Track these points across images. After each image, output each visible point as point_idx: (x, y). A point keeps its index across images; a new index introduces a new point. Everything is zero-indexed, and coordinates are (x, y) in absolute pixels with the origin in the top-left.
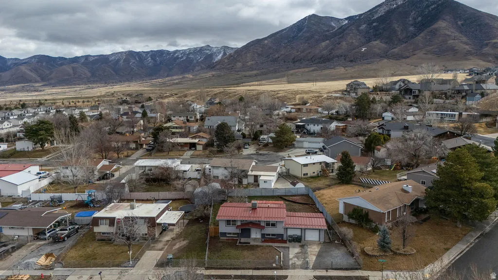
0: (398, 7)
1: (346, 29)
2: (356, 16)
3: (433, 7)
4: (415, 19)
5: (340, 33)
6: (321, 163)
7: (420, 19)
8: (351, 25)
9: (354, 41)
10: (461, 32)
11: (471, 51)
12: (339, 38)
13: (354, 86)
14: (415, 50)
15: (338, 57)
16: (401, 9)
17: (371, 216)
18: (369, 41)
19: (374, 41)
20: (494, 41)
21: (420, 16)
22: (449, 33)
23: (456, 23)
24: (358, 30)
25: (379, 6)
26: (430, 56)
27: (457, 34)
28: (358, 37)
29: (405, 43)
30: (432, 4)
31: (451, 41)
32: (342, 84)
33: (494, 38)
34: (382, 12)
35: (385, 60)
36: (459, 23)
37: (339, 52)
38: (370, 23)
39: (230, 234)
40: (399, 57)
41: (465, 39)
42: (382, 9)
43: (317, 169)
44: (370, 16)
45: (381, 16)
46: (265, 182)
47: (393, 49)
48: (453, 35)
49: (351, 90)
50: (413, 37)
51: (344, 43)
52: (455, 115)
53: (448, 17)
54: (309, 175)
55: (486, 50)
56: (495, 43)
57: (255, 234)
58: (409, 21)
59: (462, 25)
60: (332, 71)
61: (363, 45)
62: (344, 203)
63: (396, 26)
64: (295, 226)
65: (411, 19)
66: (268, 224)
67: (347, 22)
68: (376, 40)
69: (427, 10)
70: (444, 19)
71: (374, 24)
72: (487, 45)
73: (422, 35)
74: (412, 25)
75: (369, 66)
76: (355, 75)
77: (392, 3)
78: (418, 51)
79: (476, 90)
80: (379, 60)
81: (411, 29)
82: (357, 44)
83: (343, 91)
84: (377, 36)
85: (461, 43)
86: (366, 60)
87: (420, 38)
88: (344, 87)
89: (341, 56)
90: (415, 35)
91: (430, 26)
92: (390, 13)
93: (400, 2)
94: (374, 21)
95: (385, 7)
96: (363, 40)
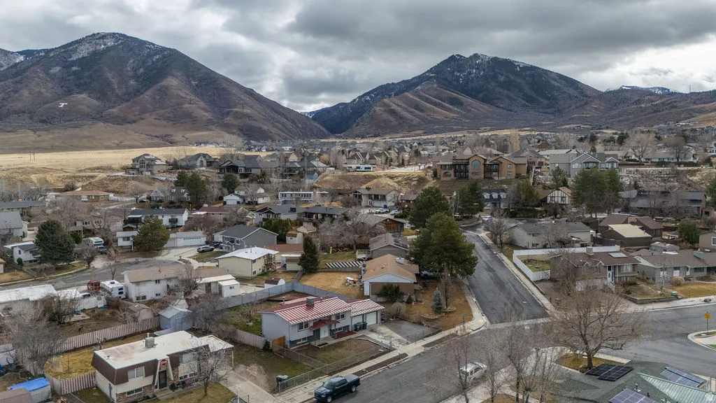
0: (108, 49)
1: (24, 71)
2: (39, 51)
3: (157, 57)
4: (134, 70)
5: (17, 74)
7: (142, 70)
8: (33, 65)
9: (43, 90)
10: (197, 95)
11: (211, 120)
12: (14, 83)
14: (143, 113)
15: (16, 112)
16: (112, 53)
18: (69, 92)
19: (78, 93)
20: (235, 110)
21: (141, 67)
22: (183, 95)
23: (190, 82)
24: (47, 74)
25: (78, 42)
26: (164, 122)
27: (193, 97)
28: (50, 85)
29: (127, 101)
30: (156, 54)
31: (186, 106)
33: (235, 106)
34: (83, 52)
35: (101, 124)
36: (193, 83)
37: (19, 105)
38: (67, 66)
40: (122, 121)
41: (202, 104)
42: (82, 48)
44: (65, 55)
45: (83, 58)
47: (110, 108)
48: (188, 97)
50: (135, 95)
51: (25, 93)
53: (179, 74)
55: (228, 119)
56: (237, 112)
58: (128, 71)
59: (197, 85)
60: (12, 136)
61: (60, 98)
63: (109, 75)
65: (129, 69)
67: (22, 58)
68: (81, 93)
69: (151, 61)
70: (174, 76)
71: (74, 68)
72: (228, 113)
73: (148, 93)
74: (132, 78)
75: (77, 131)
76: (57, 144)
77: (97, 41)
78: (148, 114)
80: (91, 122)
81: (132, 82)
82: (49, 95)
84: (82, 87)
85: (199, 108)
86: (69, 121)
87: (147, 95)
89: (24, 112)
90: (137, 92)
91: (157, 83)
92: (95, 55)
93: (110, 43)
94: (73, 63)
95: (87, 45)
96: (60, 91)
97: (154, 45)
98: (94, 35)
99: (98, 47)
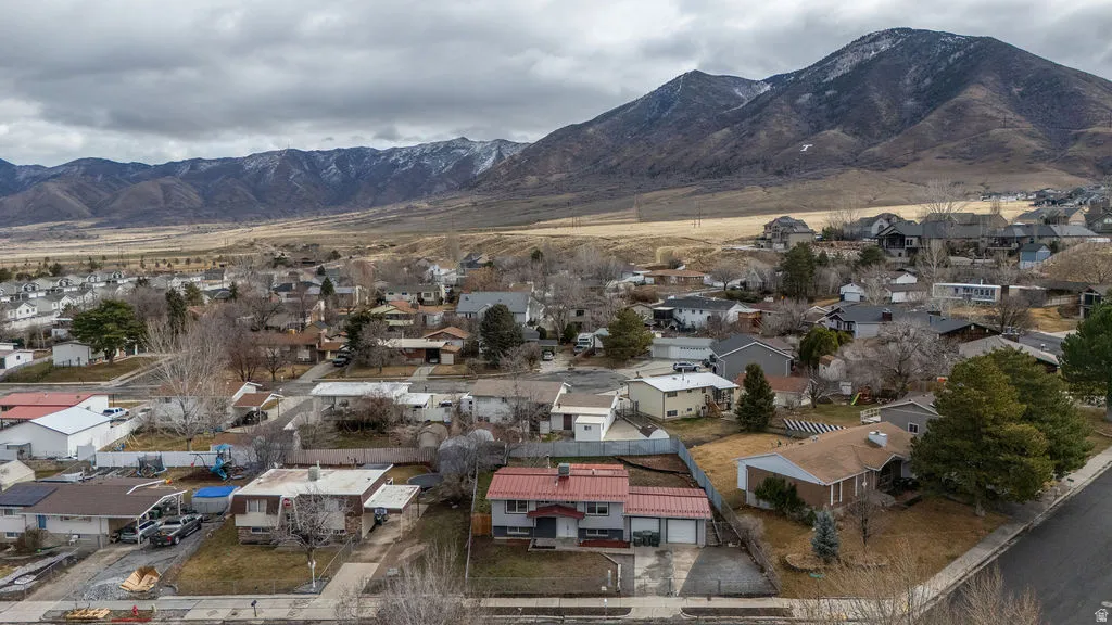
0: (880, 56)
1: (767, 104)
2: (788, 75)
3: (957, 55)
4: (916, 82)
5: (754, 112)
6: (704, 390)
7: (928, 81)
8: (779, 94)
9: (785, 129)
10: (1019, 111)
11: (1042, 152)
12: (751, 124)
13: (781, 229)
14: (919, 150)
15: (750, 163)
16: (884, 62)
17: (801, 494)
18: (819, 128)
19: (829, 129)
20: (1091, 130)
21: (927, 76)
22: (993, 113)
23: (1009, 90)
24: (793, 106)
25: (839, 53)
26: (952, 163)
27: (1010, 115)
28: (794, 121)
29: (897, 134)
30: (954, 52)
31: (997, 131)
32: (756, 224)
33: (1092, 124)
34: (845, 66)
35: (854, 171)
36: (1015, 90)
37: (753, 153)
38: (819, 90)
39: (515, 529)
40: (883, 165)
41: (1027, 126)
42: (841, 61)
43: (695, 403)
44: (820, 75)
45: (843, 75)
46: (586, 428)
47: (870, 146)
48: (1001, 116)
49: (774, 236)
50: (913, 122)
51: (763, 134)
52: (993, 290)
53: (991, 79)
54: (679, 415)
55: (1076, 149)
56: (1095, 134)
57: (566, 530)
58: (906, 85)
59: (1022, 95)
60: (739, 194)
61: (804, 138)
62: (748, 467)
63: (876, 97)
64: (646, 514)
65: (908, 82)
66: (591, 508)
67: (768, 87)
68: (833, 128)
69: (945, 64)
70: (982, 84)
71: (828, 93)
72: (1076, 138)
73: (932, 116)
74: (910, 96)
75: (818, 184)
76: (787, 203)
77: (866, 46)
78: (925, 152)
79: (1040, 237)
80: (839, 170)
81: (910, 103)
82: (792, 136)
83: (757, 240)
84: (835, 119)
85: (1021, 134)
86: (811, 170)
87: (929, 123)
88: (760, 231)
89: (757, 162)
90: (917, 117)
91: (951, 98)
92: (862, 68)
93: (884, 46)
94: (828, 86)
95: (851, 56)
96: (805, 127)
97: (953, 35)
98: (863, 38)
99: (866, 56)
